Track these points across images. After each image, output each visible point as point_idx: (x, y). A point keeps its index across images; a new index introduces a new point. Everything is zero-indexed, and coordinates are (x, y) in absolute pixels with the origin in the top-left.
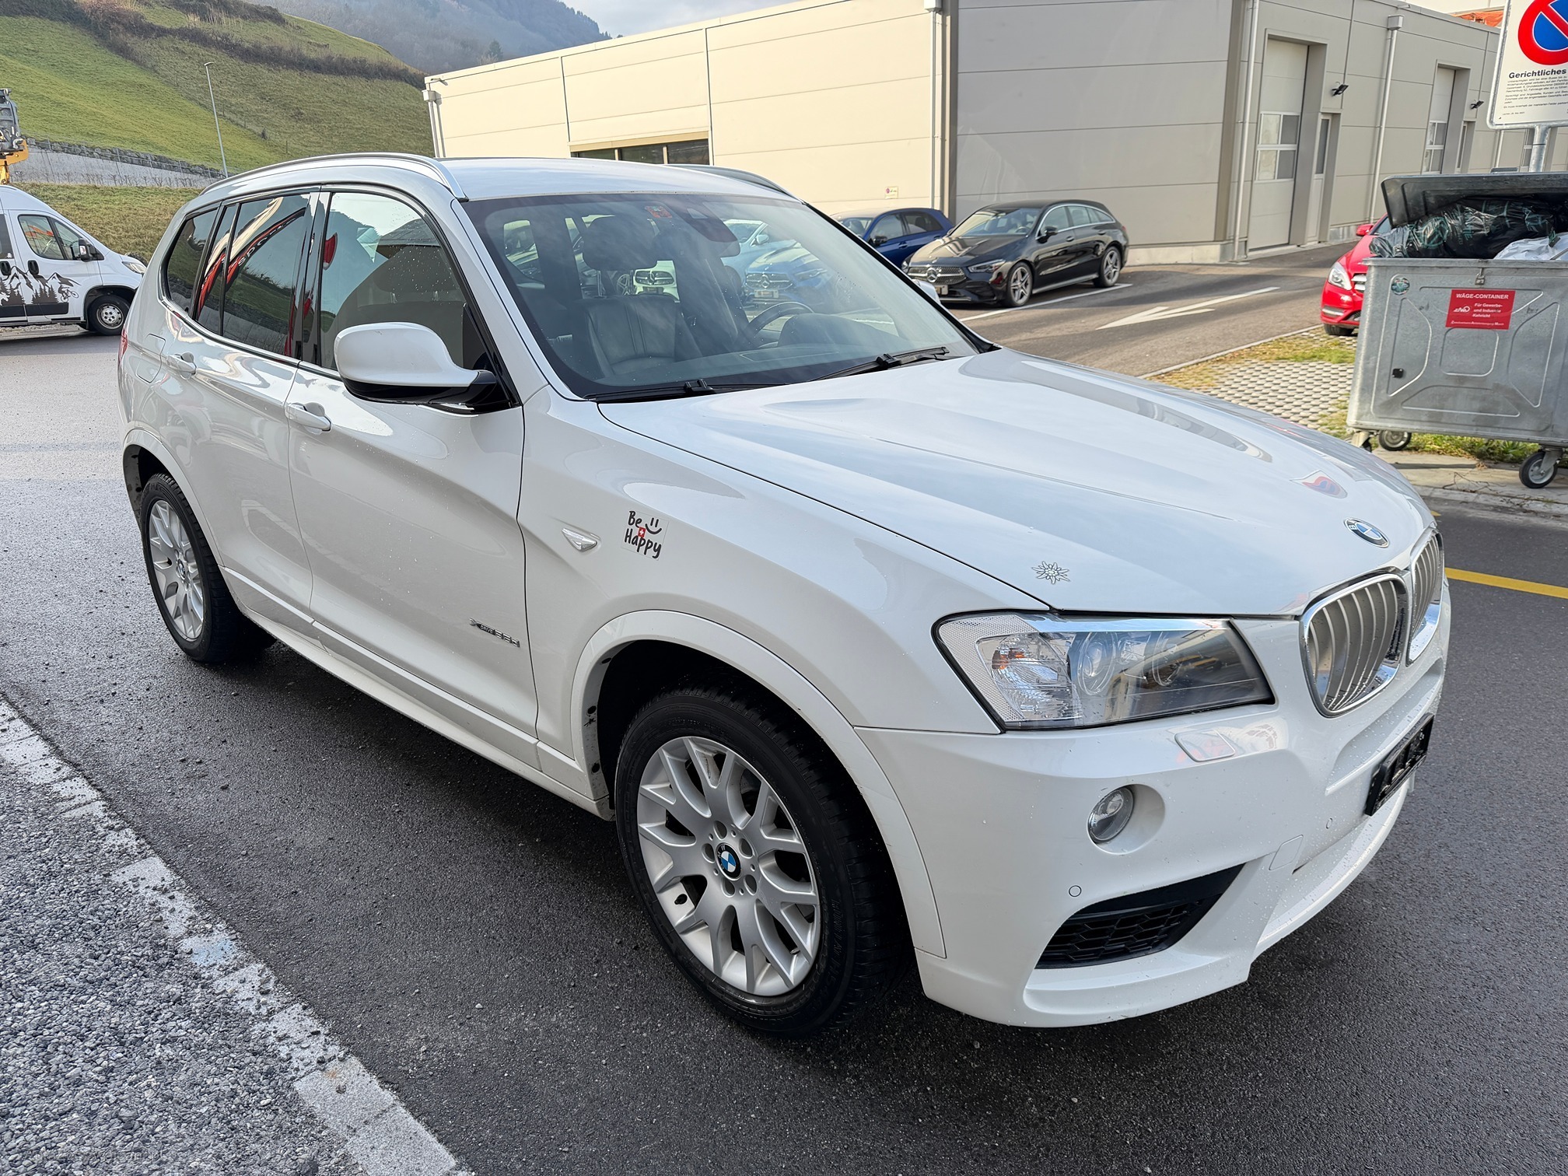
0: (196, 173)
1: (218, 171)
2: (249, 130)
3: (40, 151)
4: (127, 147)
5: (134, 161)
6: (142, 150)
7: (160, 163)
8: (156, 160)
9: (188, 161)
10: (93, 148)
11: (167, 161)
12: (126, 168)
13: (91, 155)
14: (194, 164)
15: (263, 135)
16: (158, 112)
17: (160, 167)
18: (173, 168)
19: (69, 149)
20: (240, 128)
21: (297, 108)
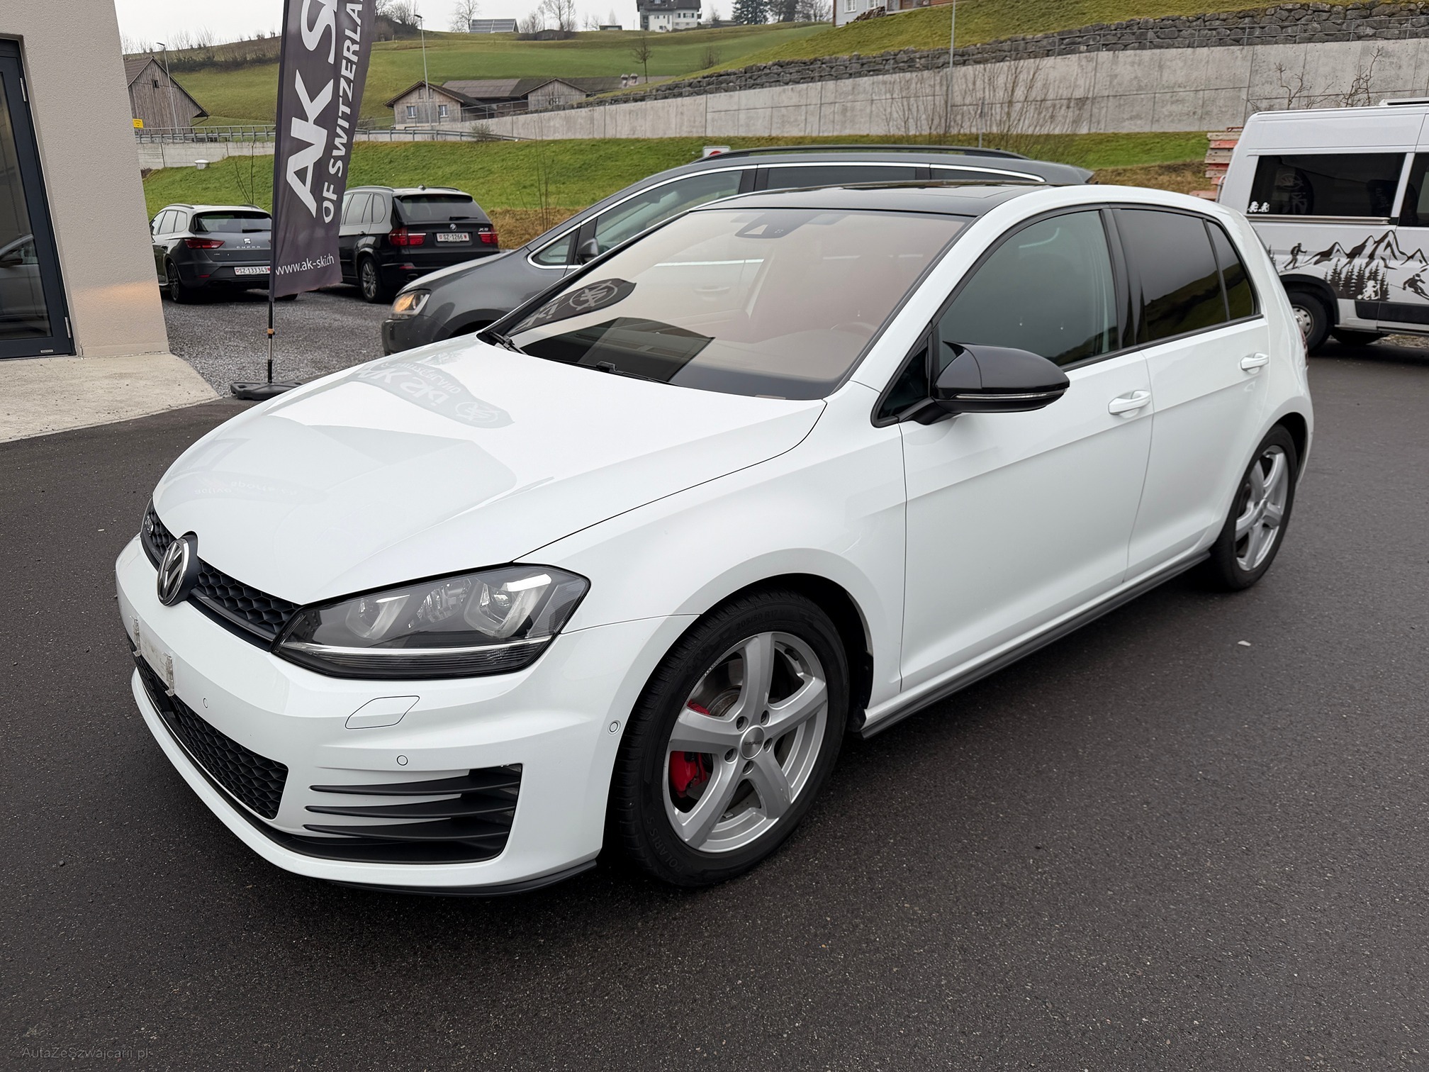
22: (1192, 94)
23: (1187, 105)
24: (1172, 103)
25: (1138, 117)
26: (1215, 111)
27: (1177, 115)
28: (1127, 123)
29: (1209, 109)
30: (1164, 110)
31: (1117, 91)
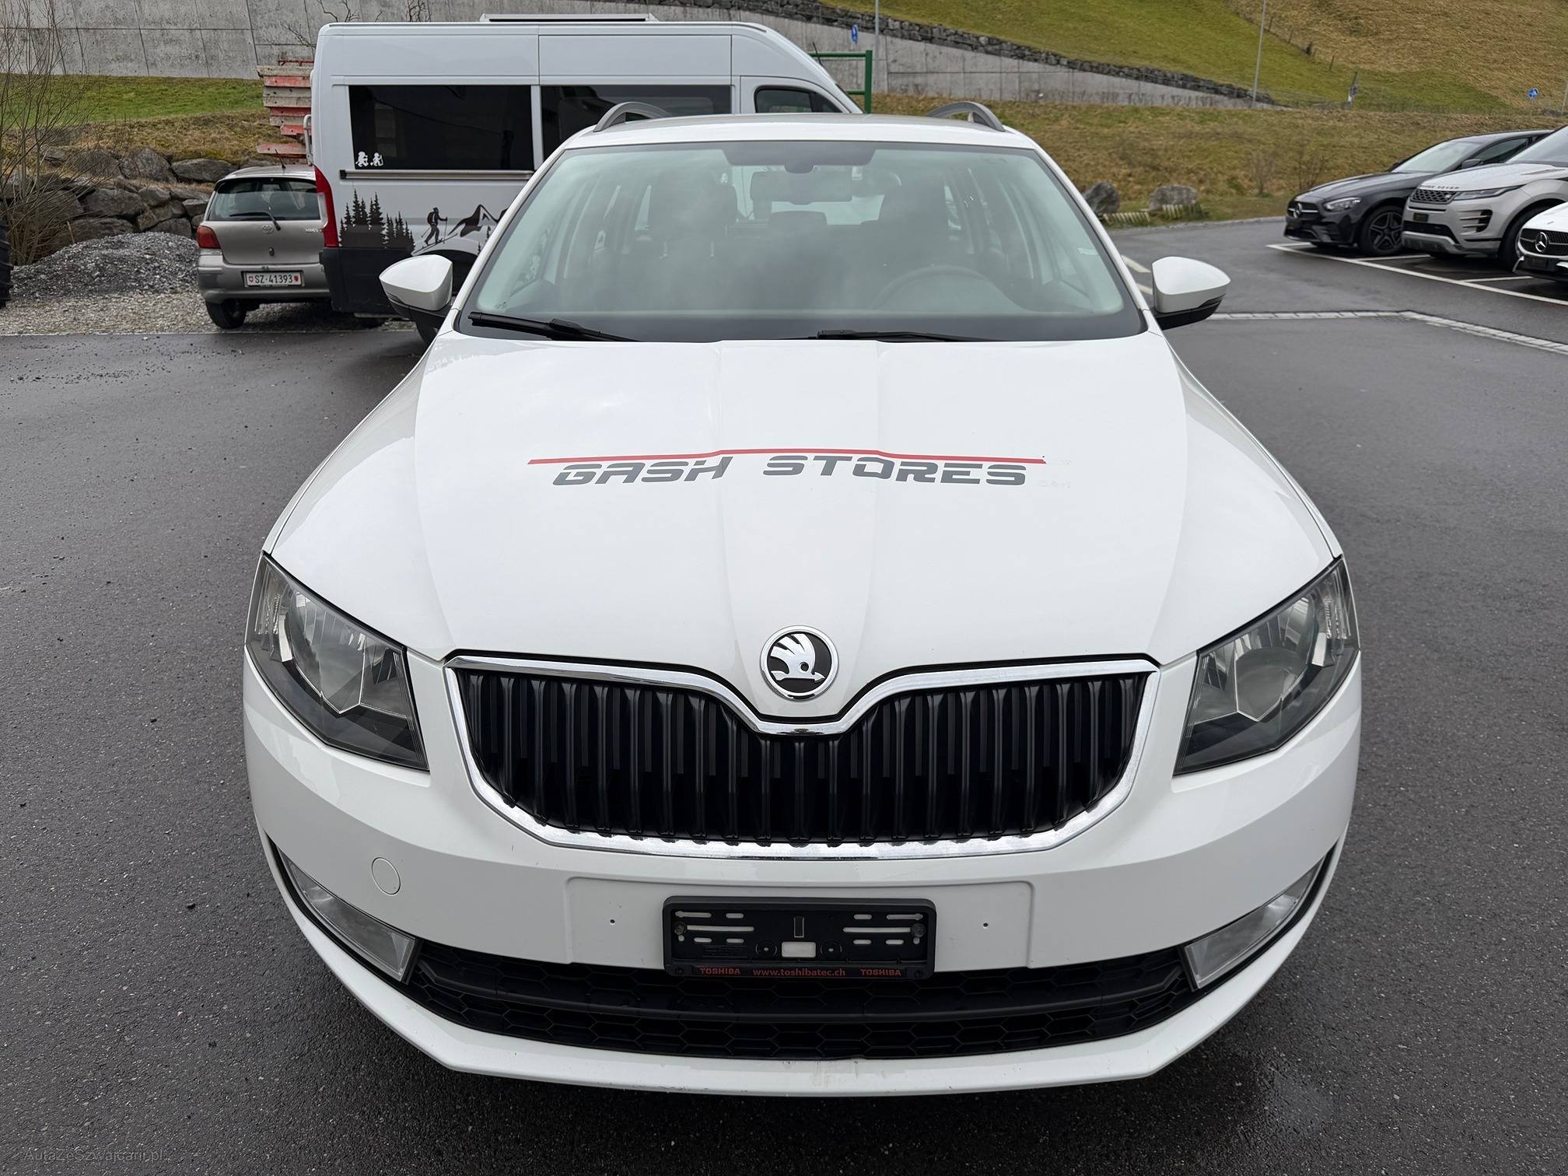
0: (1222, 93)
1: (1246, 91)
2: (1292, 45)
3: (1067, 70)
4: (1155, 66)
5: (1160, 81)
6: (1170, 68)
7: (1189, 82)
8: (1182, 79)
9: (1215, 79)
10: (1121, 67)
11: (1195, 80)
12: (1148, 87)
13: (1117, 74)
14: (1222, 82)
15: (1308, 51)
16: (1198, 29)
17: (1184, 87)
18: (1197, 88)
19: (1097, 69)
20: (1283, 44)
21: (1356, 18)
22: (187, 33)
23: (184, 46)
24: (166, 43)
25: (126, 58)
26: (221, 56)
27: (175, 59)
28: (114, 65)
29: (213, 52)
30: (158, 51)
31: (87, 23)
